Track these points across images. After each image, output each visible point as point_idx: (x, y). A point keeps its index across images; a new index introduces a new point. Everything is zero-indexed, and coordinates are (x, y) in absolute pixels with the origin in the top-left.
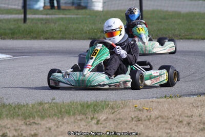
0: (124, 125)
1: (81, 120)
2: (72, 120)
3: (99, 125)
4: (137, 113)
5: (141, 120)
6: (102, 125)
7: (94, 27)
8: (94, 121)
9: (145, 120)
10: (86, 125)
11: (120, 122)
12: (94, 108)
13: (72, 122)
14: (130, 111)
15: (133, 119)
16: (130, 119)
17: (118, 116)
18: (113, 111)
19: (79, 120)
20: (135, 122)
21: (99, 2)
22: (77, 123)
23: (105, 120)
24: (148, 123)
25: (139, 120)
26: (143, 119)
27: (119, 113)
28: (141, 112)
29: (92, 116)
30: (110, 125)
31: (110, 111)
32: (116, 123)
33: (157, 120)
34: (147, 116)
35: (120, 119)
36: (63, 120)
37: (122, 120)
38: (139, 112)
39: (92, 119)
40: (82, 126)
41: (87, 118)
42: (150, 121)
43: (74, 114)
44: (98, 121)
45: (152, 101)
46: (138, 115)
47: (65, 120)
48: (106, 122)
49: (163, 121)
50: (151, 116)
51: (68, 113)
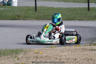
0: (30, 60)
1: (10, 58)
2: (6, 58)
3: (19, 60)
4: (36, 55)
5: (38, 58)
6: (20, 60)
7: (14, 14)
8: (16, 58)
9: (40, 58)
10: (13, 60)
11: (28, 58)
12: (16, 52)
13: (6, 59)
14: (33, 54)
15: (34, 57)
16: (33, 57)
17: (27, 56)
18: (25, 54)
19: (9, 58)
20: (35, 59)
21: (16, 2)
22: (8, 59)
23: (21, 58)
24: (42, 59)
25: (37, 58)
26: (39, 57)
27: (28, 55)
28: (38, 54)
29: (15, 56)
30: (24, 60)
31: (24, 53)
32: (26, 59)
33: (45, 58)
34: (41, 56)
35: (28, 57)
36: (2, 57)
37: (29, 58)
38: (37, 54)
39: (15, 57)
40: (11, 60)
41: (13, 57)
42: (43, 58)
43: (7, 55)
44: (18, 58)
45: (43, 49)
46: (37, 55)
47: (3, 57)
48: (22, 58)
49: (48, 58)
50: (42, 56)
51: (4, 54)
